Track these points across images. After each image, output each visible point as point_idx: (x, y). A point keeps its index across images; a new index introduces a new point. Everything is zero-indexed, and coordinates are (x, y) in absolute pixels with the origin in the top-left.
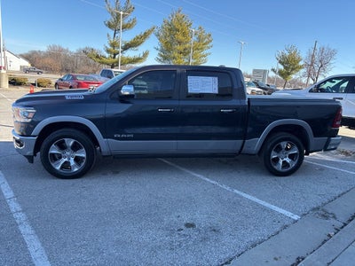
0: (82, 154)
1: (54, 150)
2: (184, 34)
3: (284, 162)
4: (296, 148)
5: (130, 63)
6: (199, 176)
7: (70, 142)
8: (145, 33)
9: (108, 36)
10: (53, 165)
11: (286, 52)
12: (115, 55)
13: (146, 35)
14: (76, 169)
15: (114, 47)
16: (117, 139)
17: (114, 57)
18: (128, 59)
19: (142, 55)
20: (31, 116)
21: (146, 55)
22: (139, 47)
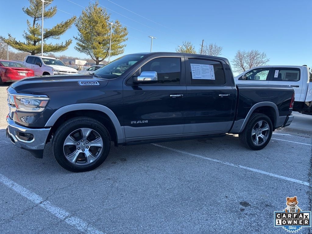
0: (99, 144)
1: (69, 142)
2: (103, 26)
3: (259, 138)
4: (268, 125)
5: (52, 51)
6: (196, 156)
7: (87, 132)
8: (66, 23)
9: (28, 22)
10: (67, 158)
11: (184, 47)
12: (35, 42)
13: (67, 25)
14: (91, 161)
15: (34, 34)
16: (134, 125)
17: (34, 44)
18: (50, 47)
19: (64, 44)
20: (44, 104)
21: (68, 44)
22: (61, 36)
